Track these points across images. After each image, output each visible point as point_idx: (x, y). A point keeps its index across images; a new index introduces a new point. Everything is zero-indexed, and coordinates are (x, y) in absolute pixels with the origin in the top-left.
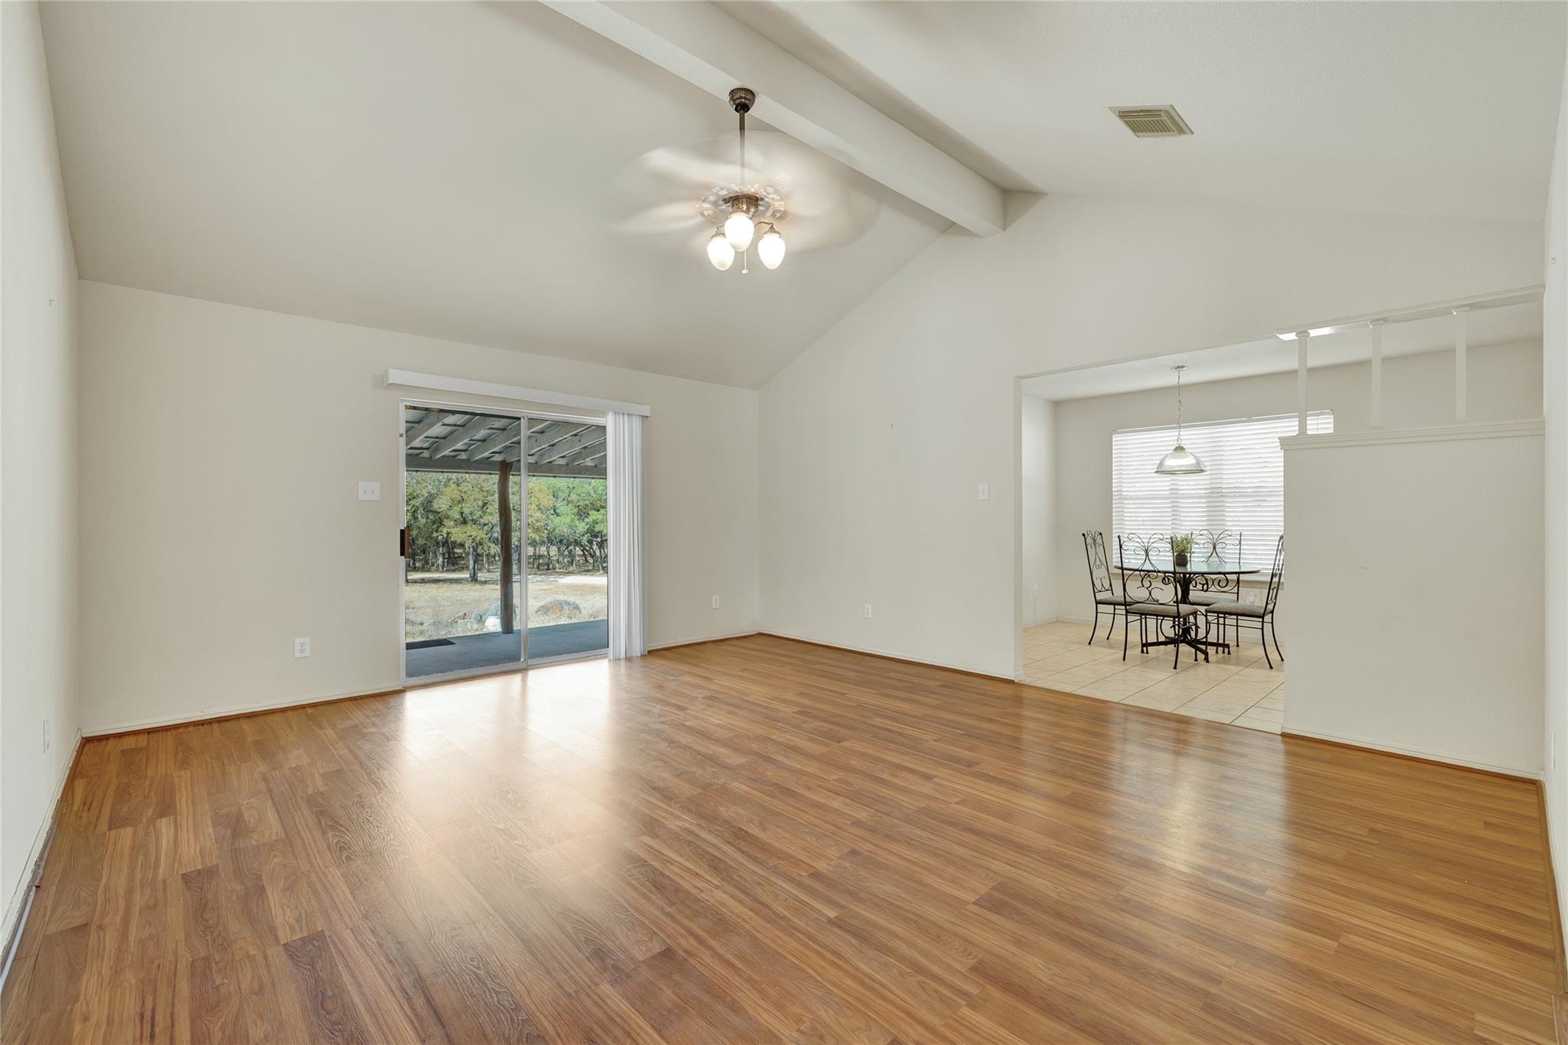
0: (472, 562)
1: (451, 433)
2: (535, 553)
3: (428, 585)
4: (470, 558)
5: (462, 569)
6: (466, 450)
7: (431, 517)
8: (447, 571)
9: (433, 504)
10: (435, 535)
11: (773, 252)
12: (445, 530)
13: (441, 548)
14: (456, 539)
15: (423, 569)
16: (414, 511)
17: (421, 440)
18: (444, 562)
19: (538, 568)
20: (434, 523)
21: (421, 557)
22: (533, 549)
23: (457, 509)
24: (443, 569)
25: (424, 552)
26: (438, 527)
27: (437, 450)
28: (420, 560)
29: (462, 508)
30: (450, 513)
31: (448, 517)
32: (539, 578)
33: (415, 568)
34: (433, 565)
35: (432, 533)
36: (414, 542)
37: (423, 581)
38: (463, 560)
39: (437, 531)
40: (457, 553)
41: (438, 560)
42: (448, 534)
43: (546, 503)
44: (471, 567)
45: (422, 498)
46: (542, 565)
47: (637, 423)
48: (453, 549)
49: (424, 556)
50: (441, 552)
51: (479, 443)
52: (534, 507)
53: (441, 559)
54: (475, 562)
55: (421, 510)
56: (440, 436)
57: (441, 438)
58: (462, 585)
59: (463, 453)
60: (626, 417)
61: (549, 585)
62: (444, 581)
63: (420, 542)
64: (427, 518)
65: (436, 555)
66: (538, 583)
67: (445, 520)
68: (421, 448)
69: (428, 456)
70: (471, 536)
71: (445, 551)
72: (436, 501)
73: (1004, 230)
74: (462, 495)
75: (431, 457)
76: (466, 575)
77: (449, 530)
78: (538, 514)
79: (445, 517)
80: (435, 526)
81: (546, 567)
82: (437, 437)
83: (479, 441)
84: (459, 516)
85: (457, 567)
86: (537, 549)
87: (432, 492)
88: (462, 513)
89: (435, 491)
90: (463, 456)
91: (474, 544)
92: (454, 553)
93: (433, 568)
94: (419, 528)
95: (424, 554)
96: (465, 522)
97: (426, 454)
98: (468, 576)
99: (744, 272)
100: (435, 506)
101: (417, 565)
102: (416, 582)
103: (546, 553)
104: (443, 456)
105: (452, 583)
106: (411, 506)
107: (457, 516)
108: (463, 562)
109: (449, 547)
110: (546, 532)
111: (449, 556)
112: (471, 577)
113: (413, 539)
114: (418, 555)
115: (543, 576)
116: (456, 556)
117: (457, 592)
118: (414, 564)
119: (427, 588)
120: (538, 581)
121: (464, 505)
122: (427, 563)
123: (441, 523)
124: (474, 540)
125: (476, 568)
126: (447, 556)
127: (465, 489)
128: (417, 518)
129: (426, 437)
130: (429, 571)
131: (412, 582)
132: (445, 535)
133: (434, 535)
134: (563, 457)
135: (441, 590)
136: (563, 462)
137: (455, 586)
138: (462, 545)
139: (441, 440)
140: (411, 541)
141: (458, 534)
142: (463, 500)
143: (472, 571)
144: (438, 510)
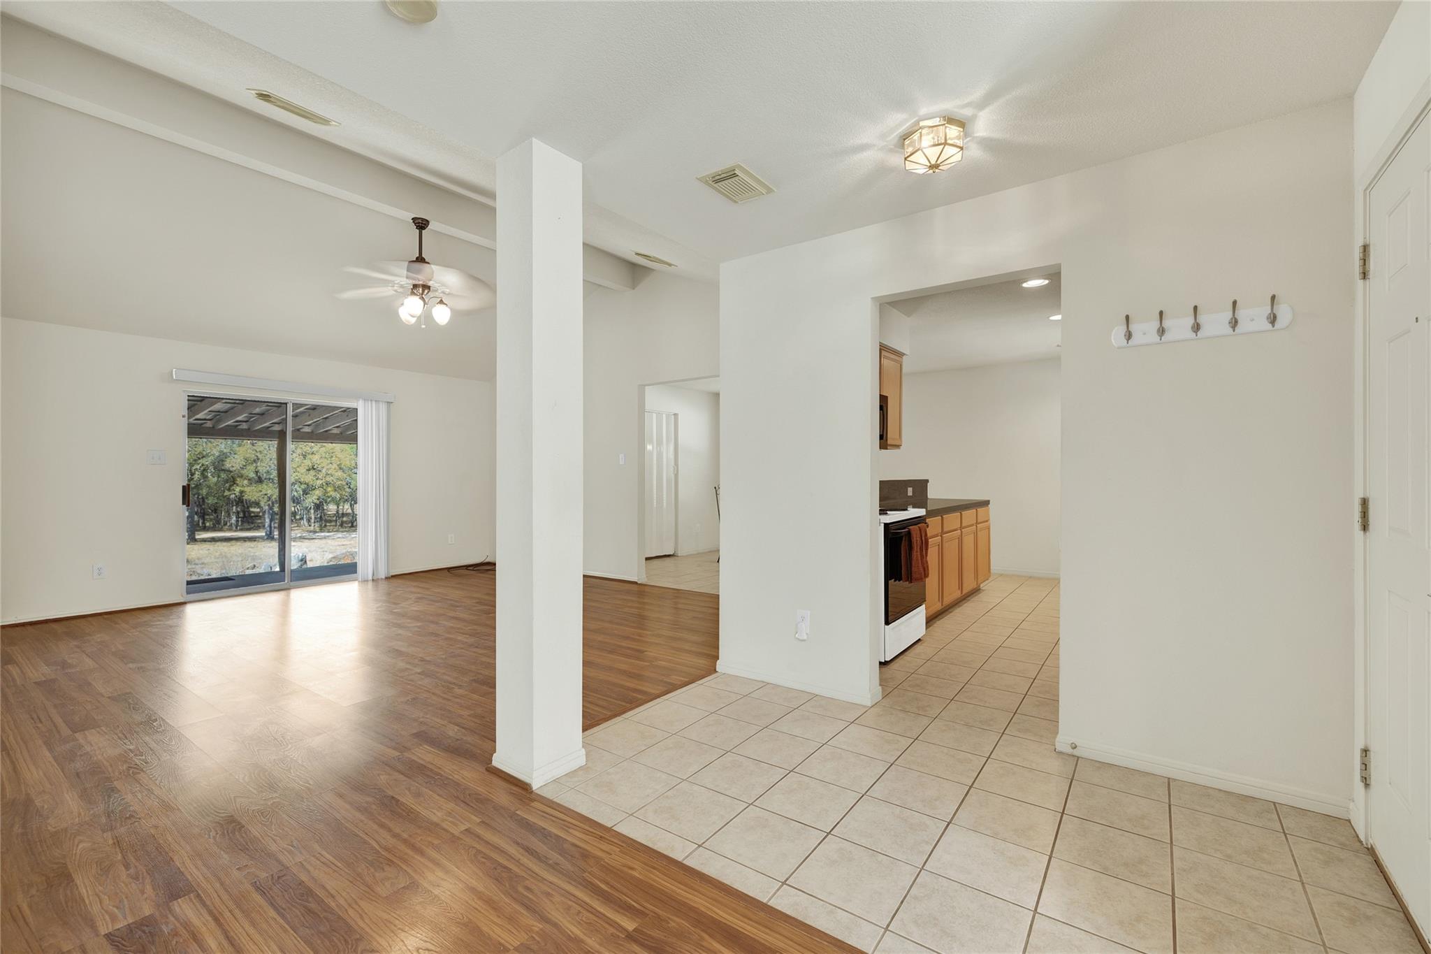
0: (267, 520)
1: (232, 408)
2: (337, 512)
3: (218, 543)
4: (266, 516)
5: (258, 528)
6: (247, 421)
7: (223, 475)
8: (241, 530)
9: (226, 463)
10: (227, 493)
11: (442, 315)
12: (238, 489)
13: (234, 507)
14: (250, 497)
15: (213, 529)
16: (204, 470)
17: (206, 414)
18: (237, 521)
19: (341, 525)
20: (227, 481)
21: (212, 517)
22: (336, 507)
23: (252, 468)
24: (236, 528)
25: (215, 511)
26: (231, 486)
27: (219, 421)
28: (211, 520)
29: (257, 468)
30: (243, 472)
31: (241, 476)
32: (340, 535)
33: (205, 527)
34: (225, 524)
35: (224, 492)
36: (203, 501)
37: (213, 540)
38: (260, 519)
39: (229, 490)
40: (253, 512)
41: (231, 519)
42: (241, 492)
43: (348, 463)
44: (267, 525)
45: (212, 458)
46: (346, 522)
47: (383, 407)
48: (248, 508)
49: (215, 515)
50: (234, 510)
51: (258, 416)
52: (335, 466)
53: (234, 519)
54: (271, 521)
55: (212, 469)
56: (221, 410)
57: (222, 412)
58: (256, 542)
59: (244, 423)
60: (374, 403)
61: (350, 541)
62: (237, 539)
63: (211, 501)
64: (219, 477)
65: (229, 514)
66: (338, 540)
67: (238, 479)
68: (205, 419)
69: (211, 426)
70: (266, 495)
71: (239, 509)
72: (228, 460)
73: (634, 289)
74: (258, 454)
75: (213, 427)
76: (262, 533)
77: (242, 489)
78: (340, 473)
79: (239, 476)
80: (227, 485)
81: (350, 525)
82: (219, 412)
83: (258, 414)
84: (254, 475)
85: (252, 526)
86: (341, 507)
87: (225, 451)
88: (257, 472)
89: (228, 451)
90: (244, 426)
91: (270, 502)
92: (250, 512)
93: (226, 527)
94: (209, 487)
95: (215, 513)
96: (260, 480)
97: (209, 424)
98: (264, 534)
99: (423, 326)
100: (228, 465)
101: (208, 524)
102: (205, 541)
103: (350, 511)
104: (227, 426)
105: (245, 541)
106: (200, 465)
107: (252, 475)
108: (259, 521)
109: (244, 506)
110: (348, 490)
111: (244, 514)
112: (266, 534)
113: (203, 498)
114: (208, 515)
115: (345, 533)
116: (252, 515)
117: (250, 549)
118: (203, 523)
119: (218, 546)
120: (339, 537)
121: (259, 464)
122: (218, 522)
123: (234, 482)
124: (269, 498)
125: (272, 525)
126: (241, 515)
127: (262, 449)
128: (207, 477)
129: (210, 411)
130: (221, 530)
131: (200, 541)
132: (237, 494)
133: (225, 494)
134: (337, 427)
135: (232, 548)
136: (336, 431)
137: (248, 544)
138: (257, 504)
139: (222, 414)
140: (201, 501)
141: (252, 493)
142: (258, 459)
143: (268, 529)
144: (231, 469)
